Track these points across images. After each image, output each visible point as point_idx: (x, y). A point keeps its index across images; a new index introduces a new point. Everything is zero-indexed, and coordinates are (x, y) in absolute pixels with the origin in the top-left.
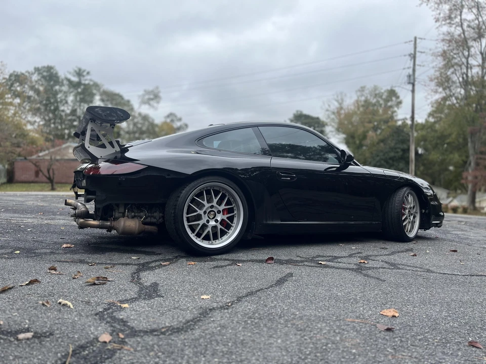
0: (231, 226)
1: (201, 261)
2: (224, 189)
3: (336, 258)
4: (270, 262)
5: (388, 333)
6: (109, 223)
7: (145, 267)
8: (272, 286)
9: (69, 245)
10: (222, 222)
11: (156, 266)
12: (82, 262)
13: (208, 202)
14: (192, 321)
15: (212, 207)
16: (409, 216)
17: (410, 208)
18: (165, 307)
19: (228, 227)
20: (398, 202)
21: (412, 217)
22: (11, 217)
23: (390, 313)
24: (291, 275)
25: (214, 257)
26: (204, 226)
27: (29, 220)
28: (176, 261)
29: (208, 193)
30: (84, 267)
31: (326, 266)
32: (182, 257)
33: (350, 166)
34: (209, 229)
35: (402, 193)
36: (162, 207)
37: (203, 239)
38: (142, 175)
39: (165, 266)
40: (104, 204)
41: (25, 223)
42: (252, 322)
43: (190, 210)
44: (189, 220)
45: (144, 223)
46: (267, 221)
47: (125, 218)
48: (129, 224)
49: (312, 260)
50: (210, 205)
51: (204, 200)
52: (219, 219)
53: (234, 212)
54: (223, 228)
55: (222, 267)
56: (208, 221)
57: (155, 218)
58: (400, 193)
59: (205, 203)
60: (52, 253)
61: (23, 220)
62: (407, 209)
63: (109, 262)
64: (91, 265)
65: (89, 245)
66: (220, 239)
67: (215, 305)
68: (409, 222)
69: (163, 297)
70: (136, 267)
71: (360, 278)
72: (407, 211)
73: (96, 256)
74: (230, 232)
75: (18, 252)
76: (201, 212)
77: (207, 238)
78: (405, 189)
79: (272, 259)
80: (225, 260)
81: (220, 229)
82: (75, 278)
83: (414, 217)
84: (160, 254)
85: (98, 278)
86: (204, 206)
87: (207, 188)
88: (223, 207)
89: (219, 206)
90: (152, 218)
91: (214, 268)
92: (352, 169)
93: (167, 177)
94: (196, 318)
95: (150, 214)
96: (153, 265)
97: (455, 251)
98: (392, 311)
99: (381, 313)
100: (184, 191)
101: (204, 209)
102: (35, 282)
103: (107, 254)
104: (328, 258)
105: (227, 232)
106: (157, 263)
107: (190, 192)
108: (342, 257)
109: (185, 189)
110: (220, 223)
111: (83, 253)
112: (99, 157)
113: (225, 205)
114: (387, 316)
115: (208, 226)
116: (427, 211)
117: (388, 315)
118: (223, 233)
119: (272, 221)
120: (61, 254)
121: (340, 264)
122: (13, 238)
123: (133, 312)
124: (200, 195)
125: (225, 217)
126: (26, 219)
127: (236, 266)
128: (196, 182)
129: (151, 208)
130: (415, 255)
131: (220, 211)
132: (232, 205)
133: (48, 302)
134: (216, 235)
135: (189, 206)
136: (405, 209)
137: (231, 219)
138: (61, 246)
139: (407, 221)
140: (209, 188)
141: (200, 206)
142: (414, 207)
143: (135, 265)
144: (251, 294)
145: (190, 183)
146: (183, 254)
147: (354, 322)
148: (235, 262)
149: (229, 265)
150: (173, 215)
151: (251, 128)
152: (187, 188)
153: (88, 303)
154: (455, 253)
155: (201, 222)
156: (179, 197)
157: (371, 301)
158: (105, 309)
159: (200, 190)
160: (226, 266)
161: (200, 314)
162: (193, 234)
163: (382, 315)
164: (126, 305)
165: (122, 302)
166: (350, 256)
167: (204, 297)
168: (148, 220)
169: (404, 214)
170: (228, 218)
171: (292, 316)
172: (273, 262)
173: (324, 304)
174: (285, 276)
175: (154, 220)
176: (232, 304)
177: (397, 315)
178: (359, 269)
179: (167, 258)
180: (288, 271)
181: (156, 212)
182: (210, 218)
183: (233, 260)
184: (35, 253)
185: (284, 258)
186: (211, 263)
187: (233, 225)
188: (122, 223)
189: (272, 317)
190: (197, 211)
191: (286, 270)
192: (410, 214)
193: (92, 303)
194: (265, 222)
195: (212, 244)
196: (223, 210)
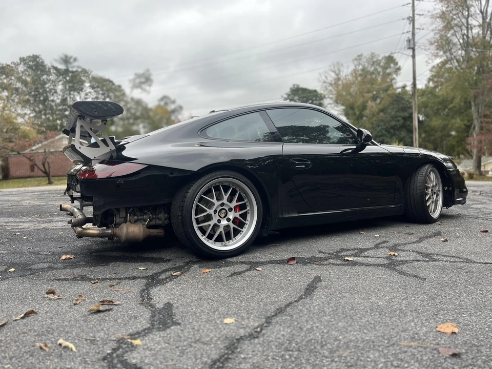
0: (245, 224)
1: (215, 268)
2: (234, 184)
3: (362, 250)
4: (292, 263)
5: (455, 360)
6: (110, 231)
7: (154, 281)
8: (301, 298)
9: (68, 256)
10: (235, 221)
11: (167, 278)
12: (83, 278)
13: (218, 200)
14: (219, 360)
15: (223, 204)
16: (432, 195)
17: (433, 186)
18: (185, 340)
19: (242, 225)
20: (420, 181)
21: (435, 196)
22: (6, 223)
23: (448, 328)
24: (318, 279)
25: (229, 259)
26: (216, 226)
27: (26, 225)
28: (188, 269)
29: (217, 189)
30: (87, 286)
31: (354, 264)
32: (194, 263)
33: (367, 147)
34: (221, 229)
35: (425, 171)
36: (167, 208)
37: (216, 240)
38: (142, 175)
39: (177, 277)
40: (103, 211)
41: (21, 229)
42: (291, 356)
43: (199, 210)
44: (198, 221)
45: (149, 227)
46: (282, 214)
47: (128, 223)
48: (133, 230)
49: (337, 255)
50: (221, 202)
51: (213, 198)
52: (231, 217)
53: (246, 208)
54: (236, 227)
55: (240, 273)
56: (219, 221)
57: (160, 220)
58: (421, 171)
59: (214, 201)
60: (51, 268)
61: (18, 226)
62: (430, 188)
63: (113, 276)
64: (94, 283)
65: (90, 254)
66: (233, 239)
67: (242, 332)
68: (433, 202)
69: (179, 324)
70: (145, 281)
71: (396, 277)
72: (430, 190)
73: (99, 269)
74: (244, 230)
75: (13, 269)
76: (211, 211)
77: (219, 239)
78: (427, 167)
79: (293, 259)
80: (242, 263)
81: (234, 228)
82: (77, 304)
83: (437, 196)
84: (169, 261)
85: (103, 302)
86: (214, 204)
87: (215, 184)
88: (234, 204)
89: (230, 203)
90: (157, 220)
91: (232, 275)
92: (369, 149)
93: (170, 176)
94: (223, 356)
95: (154, 216)
96: (163, 276)
97: (486, 231)
98: (450, 326)
99: (438, 329)
100: (190, 191)
101: (214, 208)
102: (31, 313)
103: (111, 265)
104: (353, 252)
105: (241, 231)
106: (168, 274)
107: (197, 191)
108: (368, 249)
109: (192, 188)
110: (233, 222)
111: (84, 266)
112: (92, 158)
113: (237, 202)
114: (446, 333)
115: (219, 226)
116: (450, 189)
117: (446, 331)
118: (236, 232)
119: (289, 214)
120: (60, 269)
121: (370, 259)
122: (7, 250)
123: (148, 352)
124: (208, 192)
125: (237, 215)
126: (22, 224)
127: (255, 271)
128: (203, 179)
129: (154, 209)
130: (446, 241)
131: (232, 209)
132: (244, 200)
133: (46, 346)
134: (229, 235)
135: (197, 206)
136: (427, 188)
137: (244, 216)
138: (60, 257)
139: (431, 200)
140: (218, 184)
141: (210, 205)
142: (436, 185)
143: (143, 278)
144: (280, 311)
145: (197, 181)
146: (195, 259)
147: (411, 347)
148: (253, 265)
149: (247, 270)
150: (180, 218)
151: (257, 113)
152: (194, 187)
153: (93, 341)
154: (487, 234)
155: (212, 223)
156: (185, 197)
157: (420, 311)
158: (113, 349)
159: (208, 187)
160: (244, 272)
161: (227, 349)
162: (204, 237)
163: (439, 331)
164: (137, 342)
165: (133, 336)
166: (377, 247)
167: (228, 321)
168: (153, 222)
169: (427, 194)
170: (240, 215)
171: (336, 343)
172: (295, 262)
173: (368, 321)
174: (313, 282)
175: (159, 222)
176: (261, 330)
177: (456, 330)
178: (392, 265)
179: (177, 265)
180: (314, 274)
181: (161, 213)
182: (221, 218)
183: (250, 263)
184: (31, 269)
185: (306, 255)
186: (228, 269)
187: (247, 222)
188: (125, 230)
189: (313, 347)
190: (206, 211)
191: (312, 271)
192: (433, 193)
193: (98, 341)
194: (280, 216)
195: (225, 245)
196: (235, 207)
